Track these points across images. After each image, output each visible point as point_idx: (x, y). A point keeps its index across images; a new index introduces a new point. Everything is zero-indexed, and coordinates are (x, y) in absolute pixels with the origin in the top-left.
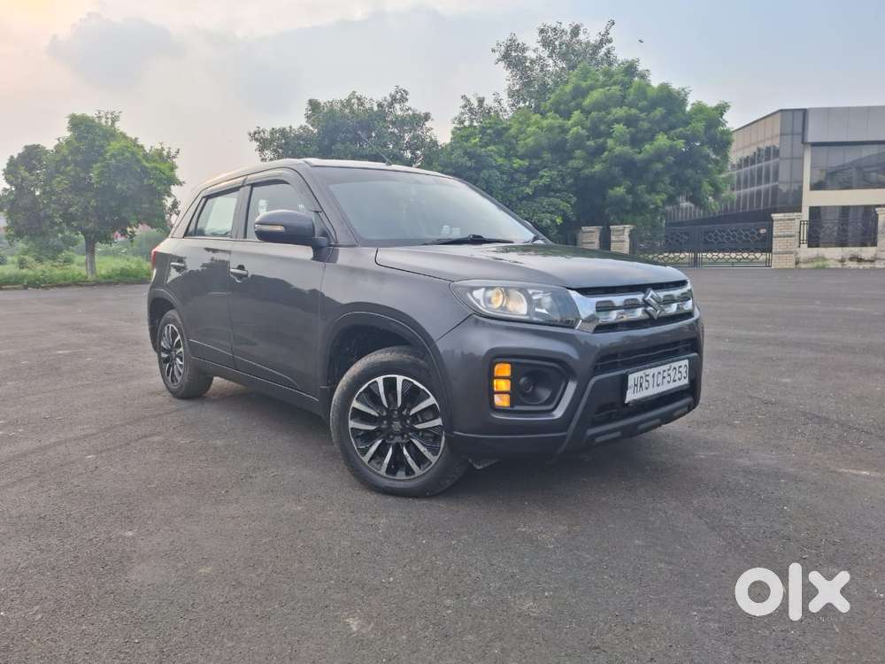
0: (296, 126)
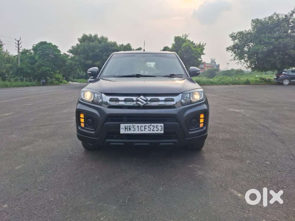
0: (247, 30)
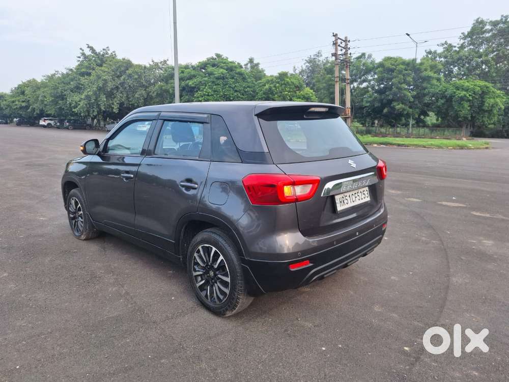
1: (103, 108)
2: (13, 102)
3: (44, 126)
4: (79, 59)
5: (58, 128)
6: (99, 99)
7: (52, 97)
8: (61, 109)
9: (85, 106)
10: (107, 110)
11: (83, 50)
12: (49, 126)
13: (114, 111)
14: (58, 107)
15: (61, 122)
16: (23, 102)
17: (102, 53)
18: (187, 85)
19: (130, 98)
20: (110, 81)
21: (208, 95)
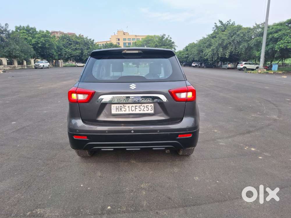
1: (220, 56)
2: (183, 55)
3: (194, 67)
4: (213, 29)
5: (199, 67)
6: (218, 51)
7: (198, 51)
8: (201, 57)
9: (211, 55)
10: (223, 56)
11: (216, 24)
12: (196, 66)
13: (226, 57)
14: (200, 56)
15: (201, 64)
16: (187, 54)
17: (226, 24)
18: (273, 37)
19: (237, 49)
20: (227, 40)
21: (288, 43)
